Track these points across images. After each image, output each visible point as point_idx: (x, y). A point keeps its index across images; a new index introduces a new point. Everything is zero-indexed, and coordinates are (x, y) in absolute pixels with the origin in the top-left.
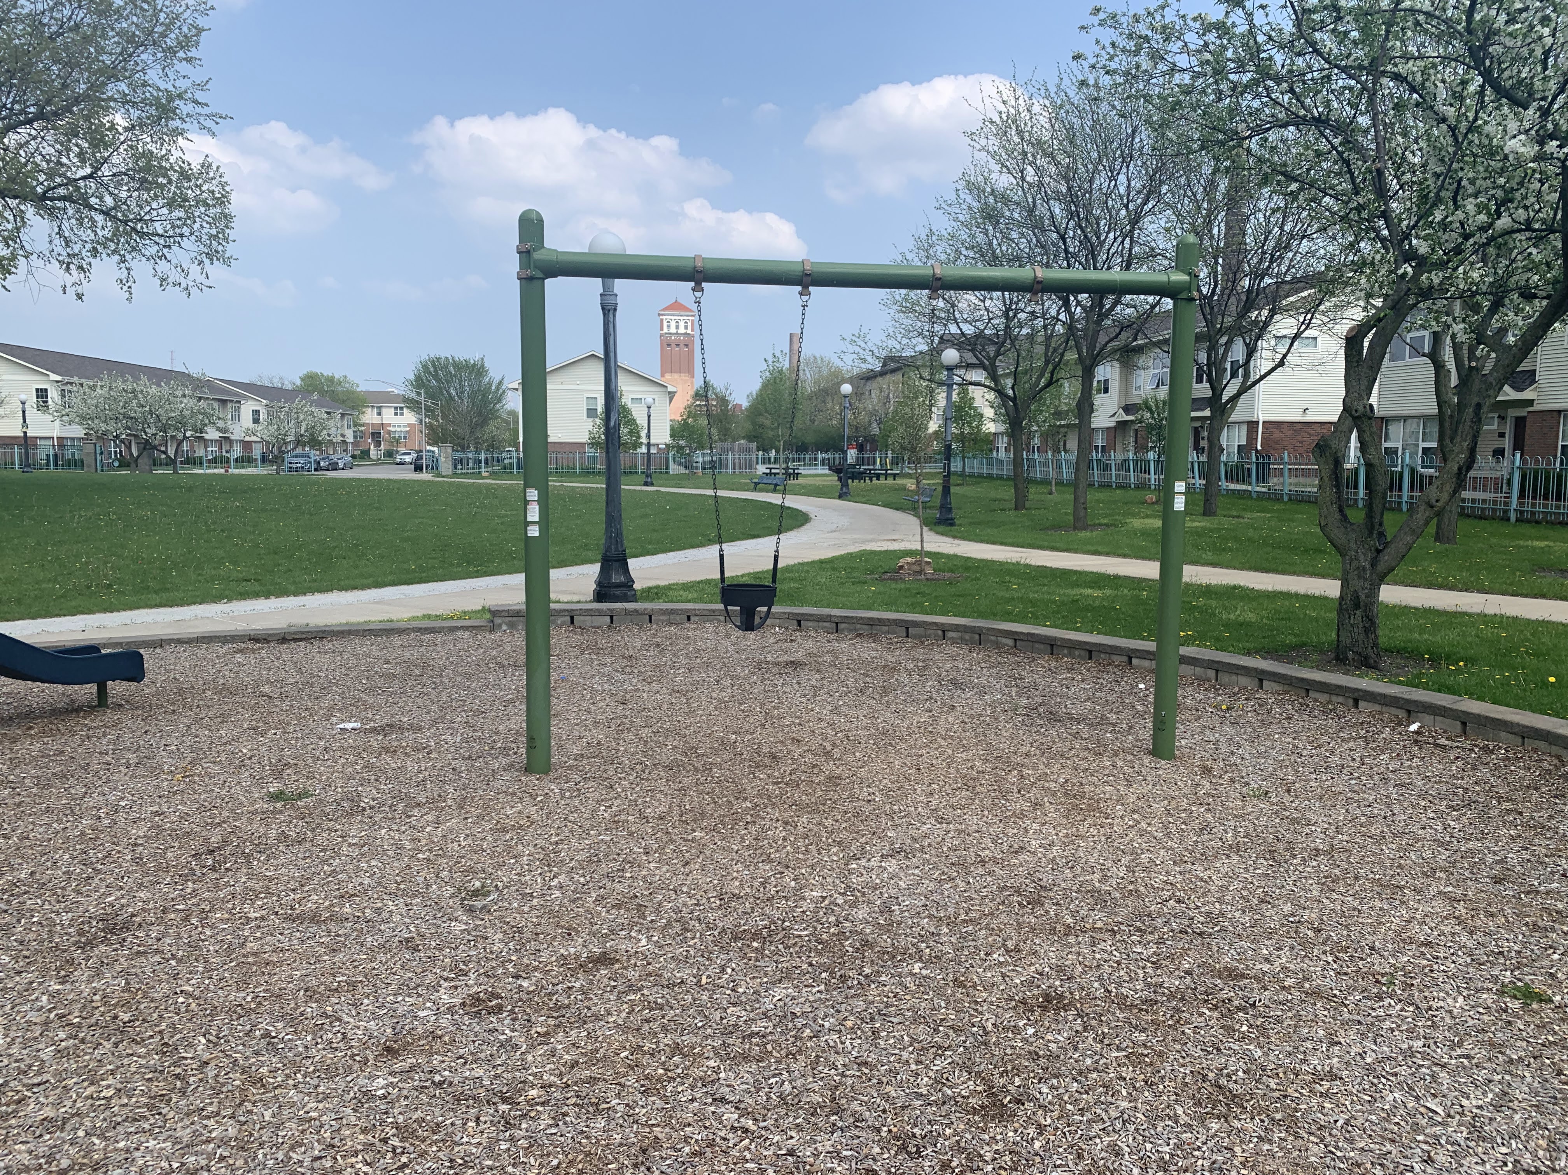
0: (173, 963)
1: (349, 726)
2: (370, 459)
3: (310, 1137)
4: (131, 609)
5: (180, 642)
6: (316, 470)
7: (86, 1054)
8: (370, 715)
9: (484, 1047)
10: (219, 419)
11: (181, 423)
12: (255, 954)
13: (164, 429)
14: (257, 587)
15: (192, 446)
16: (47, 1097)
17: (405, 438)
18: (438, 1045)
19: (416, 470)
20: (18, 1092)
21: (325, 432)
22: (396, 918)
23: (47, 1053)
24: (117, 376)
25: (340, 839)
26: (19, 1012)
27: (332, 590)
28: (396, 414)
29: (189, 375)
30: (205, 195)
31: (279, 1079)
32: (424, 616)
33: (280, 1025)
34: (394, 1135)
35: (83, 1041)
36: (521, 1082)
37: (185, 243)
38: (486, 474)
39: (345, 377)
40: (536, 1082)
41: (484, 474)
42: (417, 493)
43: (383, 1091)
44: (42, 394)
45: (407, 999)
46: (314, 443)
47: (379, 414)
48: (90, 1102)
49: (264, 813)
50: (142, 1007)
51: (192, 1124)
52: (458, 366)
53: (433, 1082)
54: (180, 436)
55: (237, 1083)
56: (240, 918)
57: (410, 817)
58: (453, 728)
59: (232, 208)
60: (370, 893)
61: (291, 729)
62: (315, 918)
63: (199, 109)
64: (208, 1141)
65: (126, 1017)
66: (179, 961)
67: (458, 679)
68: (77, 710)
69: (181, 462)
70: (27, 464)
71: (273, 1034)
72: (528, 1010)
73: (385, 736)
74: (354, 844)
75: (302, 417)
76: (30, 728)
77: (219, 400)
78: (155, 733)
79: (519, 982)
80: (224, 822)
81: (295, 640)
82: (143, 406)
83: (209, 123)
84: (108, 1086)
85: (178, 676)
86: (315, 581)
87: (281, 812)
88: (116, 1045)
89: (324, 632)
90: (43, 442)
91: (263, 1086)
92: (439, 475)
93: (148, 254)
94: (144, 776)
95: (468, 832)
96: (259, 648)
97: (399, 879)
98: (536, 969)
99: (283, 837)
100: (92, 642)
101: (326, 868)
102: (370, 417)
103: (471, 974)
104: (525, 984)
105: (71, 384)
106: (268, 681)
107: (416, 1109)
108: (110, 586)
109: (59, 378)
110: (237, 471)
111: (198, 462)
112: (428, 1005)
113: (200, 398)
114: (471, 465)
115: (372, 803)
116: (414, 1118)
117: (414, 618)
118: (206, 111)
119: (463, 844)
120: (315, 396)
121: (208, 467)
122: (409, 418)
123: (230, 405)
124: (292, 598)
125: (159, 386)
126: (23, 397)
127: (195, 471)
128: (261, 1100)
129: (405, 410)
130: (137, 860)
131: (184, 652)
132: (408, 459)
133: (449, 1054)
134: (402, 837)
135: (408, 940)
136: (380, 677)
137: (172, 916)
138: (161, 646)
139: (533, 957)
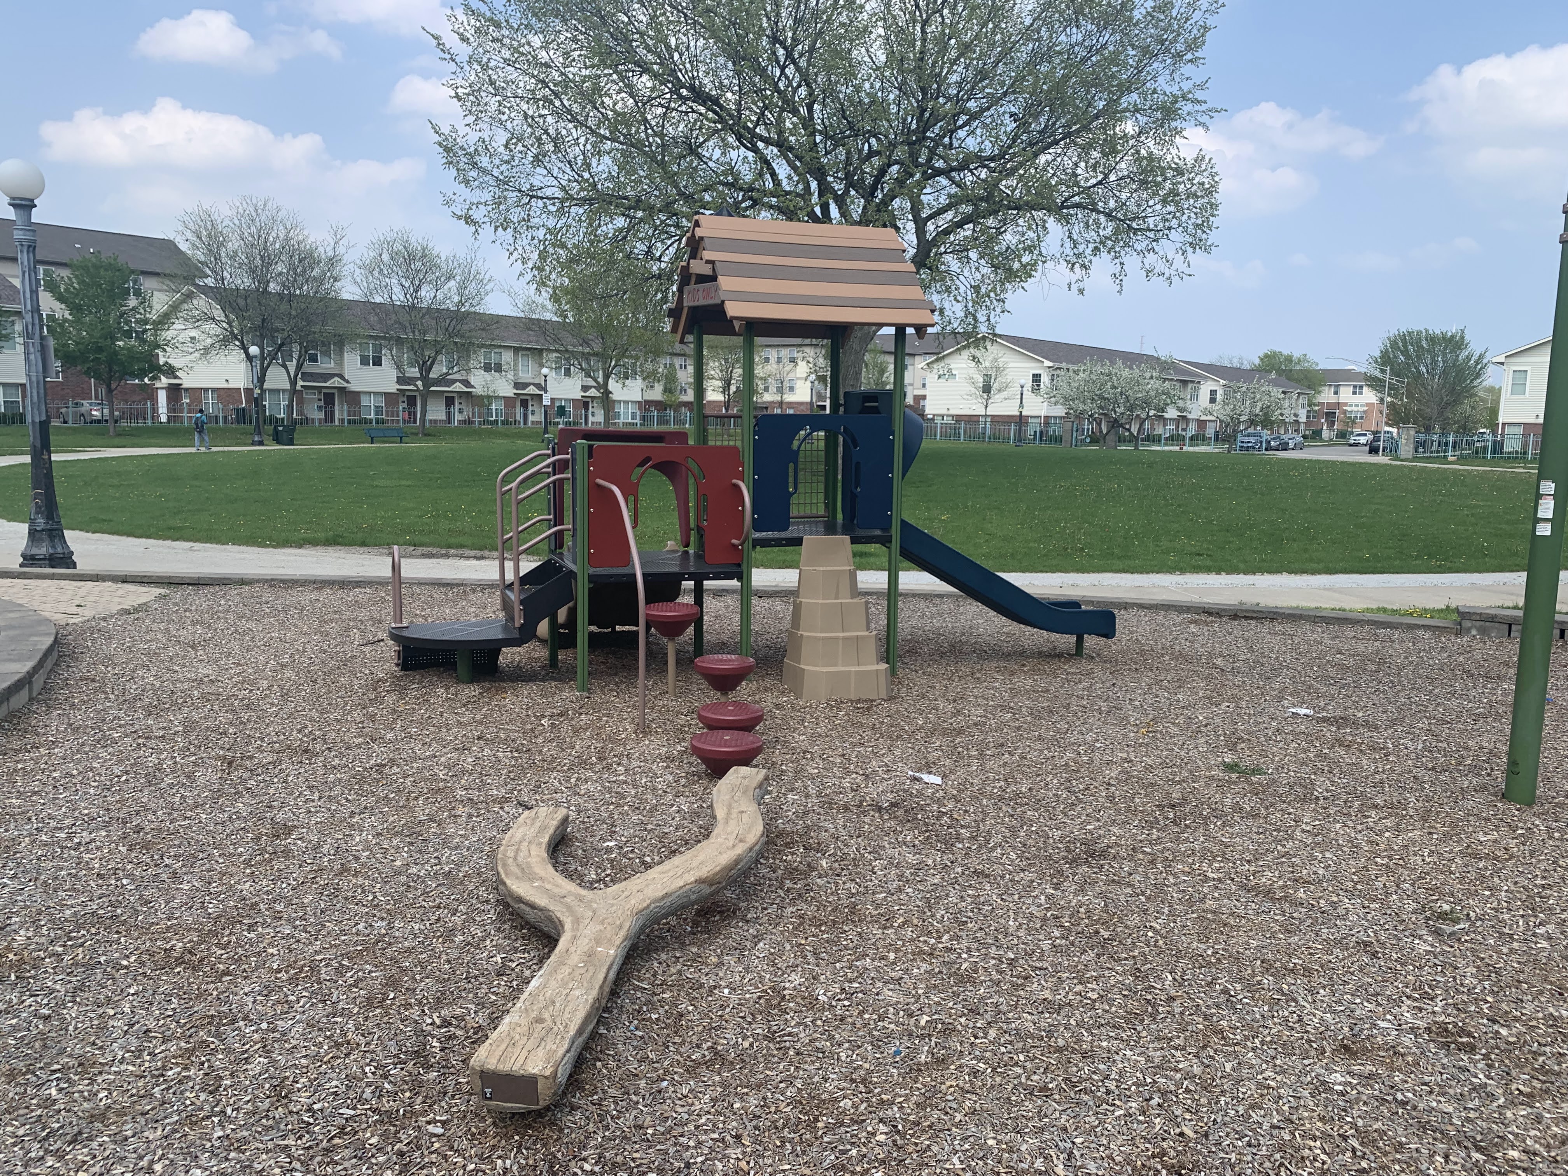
0: (1143, 898)
1: (1303, 711)
2: (1321, 440)
3: (1268, 1104)
4: (1098, 572)
5: (1141, 606)
6: (1266, 450)
7: (1075, 955)
8: (1322, 704)
9: (1454, 1083)
10: (1179, 399)
11: (1146, 403)
12: (1214, 912)
13: (1131, 409)
14: (1209, 563)
15: (1153, 424)
16: (1046, 982)
17: (1361, 418)
18: (1399, 1062)
19: (1370, 452)
20: (1025, 969)
21: (1279, 411)
22: (1353, 917)
23: (1046, 945)
24: (1097, 361)
25: (1293, 823)
26: (1024, 903)
27: (1280, 572)
28: (1354, 393)
29: (1158, 359)
30: (1195, 188)
31: (1238, 1037)
32: (1379, 610)
33: (1239, 987)
34: (1353, 1136)
35: (1072, 944)
36: (1499, 1137)
37: (1173, 235)
38: (1453, 459)
39: (1305, 355)
40: (1518, 1144)
41: (1451, 459)
42: (1374, 476)
43: (1340, 1088)
44: (1036, 378)
45: (1366, 1004)
46: (1266, 422)
47: (1336, 393)
48: (1078, 997)
49: (1220, 780)
50: (1119, 929)
51: (1162, 1048)
52: (1433, 340)
53: (1395, 1099)
54: (1144, 415)
55: (1200, 1026)
56: (1200, 875)
57: (1367, 817)
58: (1414, 733)
59: (1218, 197)
60: (1325, 884)
61: (1244, 703)
62: (1269, 894)
63: (1197, 107)
64: (1177, 1070)
65: (1106, 935)
66: (1148, 898)
67: (1419, 681)
68: (1059, 656)
69: (1143, 440)
70: (1020, 438)
71: (1232, 993)
72: (1507, 1061)
73: (1339, 728)
74: (1308, 831)
75: (1258, 396)
76: (1024, 665)
77: (1181, 381)
78: (1121, 687)
79: (1496, 1027)
80: (1184, 781)
81: (1246, 618)
82: (1116, 388)
83: (1205, 119)
84: (1093, 990)
85: (1140, 638)
86: (1264, 561)
87: (1235, 783)
88: (1099, 956)
89: (1275, 613)
90: (1033, 420)
91: (1223, 1038)
92: (1397, 459)
93: (1139, 248)
94: (1114, 724)
95: (1433, 848)
96: (1212, 622)
97: (1355, 878)
98: (1517, 1019)
99: (1237, 808)
100: (1074, 598)
101: (1279, 847)
102: (1326, 396)
103: (1438, 1000)
104: (1504, 1032)
105: (1060, 369)
106: (1221, 655)
107: (1377, 1120)
108: (1082, 550)
109: (1051, 364)
110: (1191, 449)
111: (1155, 439)
112: (1388, 1017)
113: (1165, 380)
114: (1434, 448)
115: (1325, 793)
116: (1375, 1127)
117: (1368, 610)
118: (1204, 107)
119: (1428, 860)
120: (1273, 376)
121: (1166, 445)
122: (1369, 396)
123: (1190, 386)
124: (1241, 576)
125: (1131, 368)
126: (1023, 382)
127: (1153, 448)
128: (1222, 1051)
129: (1365, 389)
130: (1111, 798)
131: (1145, 617)
132: (1363, 440)
133: (1412, 1076)
134: (1359, 836)
135: (1366, 944)
136: (1333, 667)
137: (1141, 856)
138: (1125, 609)
139: (1513, 1005)
